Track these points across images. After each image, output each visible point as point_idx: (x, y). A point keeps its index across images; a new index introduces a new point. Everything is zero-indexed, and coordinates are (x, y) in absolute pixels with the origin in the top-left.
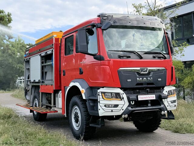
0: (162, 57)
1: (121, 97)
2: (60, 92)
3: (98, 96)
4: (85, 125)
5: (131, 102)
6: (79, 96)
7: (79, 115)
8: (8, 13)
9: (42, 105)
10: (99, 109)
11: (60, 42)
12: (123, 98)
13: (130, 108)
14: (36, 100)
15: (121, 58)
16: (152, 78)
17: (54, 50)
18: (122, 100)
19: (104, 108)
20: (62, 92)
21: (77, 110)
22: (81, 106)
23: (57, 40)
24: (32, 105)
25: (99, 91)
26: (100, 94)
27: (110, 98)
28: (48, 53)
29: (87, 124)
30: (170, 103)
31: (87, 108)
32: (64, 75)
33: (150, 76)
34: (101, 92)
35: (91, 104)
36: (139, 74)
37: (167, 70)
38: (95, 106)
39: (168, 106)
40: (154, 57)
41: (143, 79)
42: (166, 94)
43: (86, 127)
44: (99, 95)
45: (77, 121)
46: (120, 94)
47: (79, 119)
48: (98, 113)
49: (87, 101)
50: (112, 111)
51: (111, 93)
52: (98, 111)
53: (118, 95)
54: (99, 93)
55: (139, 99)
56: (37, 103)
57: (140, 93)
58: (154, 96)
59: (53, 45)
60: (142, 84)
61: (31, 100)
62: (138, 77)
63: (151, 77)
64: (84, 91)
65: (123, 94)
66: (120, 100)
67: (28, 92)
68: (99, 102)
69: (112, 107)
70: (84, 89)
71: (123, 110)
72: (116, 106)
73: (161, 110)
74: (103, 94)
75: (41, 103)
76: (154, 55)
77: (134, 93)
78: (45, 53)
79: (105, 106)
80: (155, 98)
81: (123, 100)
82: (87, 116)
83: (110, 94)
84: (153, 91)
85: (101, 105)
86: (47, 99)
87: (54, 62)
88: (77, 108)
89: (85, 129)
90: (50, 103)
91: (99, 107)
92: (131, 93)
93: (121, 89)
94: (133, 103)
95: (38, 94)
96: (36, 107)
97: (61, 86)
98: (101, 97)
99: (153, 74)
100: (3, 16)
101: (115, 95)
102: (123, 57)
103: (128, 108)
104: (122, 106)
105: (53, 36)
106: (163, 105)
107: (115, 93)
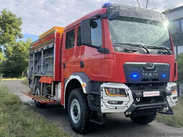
0: (167, 53)
1: (126, 94)
2: (60, 84)
3: (101, 91)
4: (85, 120)
5: (137, 99)
6: (79, 89)
7: (79, 108)
8: (20, 17)
9: (43, 94)
10: (102, 106)
11: (61, 37)
12: (128, 94)
13: (135, 105)
14: (38, 89)
15: (128, 52)
16: (157, 74)
17: (55, 44)
18: (126, 96)
19: (108, 104)
20: (62, 84)
21: (76, 103)
22: (81, 100)
23: (58, 34)
24: (34, 93)
25: (102, 86)
26: (104, 90)
27: (114, 94)
28: (49, 46)
29: (87, 119)
30: (172, 99)
31: (88, 103)
32: (64, 68)
33: (155, 71)
34: (105, 87)
35: (92, 99)
36: (144, 69)
37: (171, 66)
38: (95, 101)
39: (170, 102)
40: (159, 52)
41: (148, 74)
42: (169, 90)
43: (85, 122)
44: (102, 90)
45: (76, 114)
46: (125, 90)
47: (78, 112)
48: (100, 110)
49: (88, 95)
50: (116, 108)
51: (116, 89)
52: (100, 107)
53: (122, 91)
54: (102, 88)
55: (144, 96)
56: (39, 92)
57: (144, 89)
58: (158, 92)
59: (54, 39)
60: (147, 80)
61: (34, 89)
62: (144, 73)
63: (155, 73)
64: (85, 85)
65: (128, 90)
66: (125, 96)
67: (31, 81)
68: (102, 98)
69: (115, 104)
70: (85, 83)
71: (127, 107)
72: (120, 103)
73: (164, 106)
74: (107, 90)
75: (42, 92)
76: (160, 50)
77: (139, 89)
78: (46, 47)
79: (109, 102)
80: (159, 95)
81: (128, 96)
82: (87, 111)
83: (114, 90)
84: (157, 87)
85: (104, 101)
86: (48, 89)
87: (54, 56)
88: (76, 101)
89: (85, 124)
90: (50, 93)
91: (102, 103)
92: (136, 89)
93: (126, 84)
94: (138, 100)
95: (40, 84)
96: (38, 95)
97: (61, 78)
98: (104, 92)
99: (158, 69)
100: (15, 19)
101: (119, 92)
102: (129, 50)
103: (133, 105)
104: (126, 103)
105: (55, 30)
106: (166, 102)
107: (120, 89)
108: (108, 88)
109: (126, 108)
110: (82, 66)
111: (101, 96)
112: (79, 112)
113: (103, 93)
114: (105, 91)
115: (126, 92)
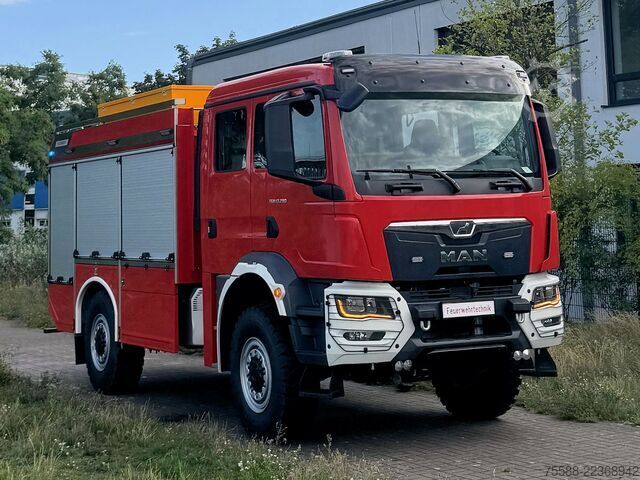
0: (519, 186)
1: (392, 310)
2: (196, 293)
3: (326, 307)
4: (286, 395)
5: (422, 323)
6: (266, 306)
10: (329, 347)
12: (398, 312)
13: (419, 343)
14: (102, 317)
15: (395, 192)
16: (485, 251)
17: (175, 149)
18: (394, 318)
19: (344, 341)
20: (204, 292)
21: (257, 350)
22: (272, 337)
23: (186, 114)
25: (328, 291)
26: (333, 302)
27: (361, 314)
30: (539, 324)
32: (213, 236)
33: (480, 244)
34: (335, 295)
35: (304, 331)
36: (446, 239)
37: (532, 224)
38: (315, 337)
39: (533, 335)
40: (494, 187)
41: (457, 253)
42: (529, 297)
43: (287, 401)
44: (328, 303)
45: (257, 384)
46: (391, 300)
47: (266, 377)
48: (325, 358)
49: (292, 321)
50: (366, 351)
51: (365, 298)
52: (325, 352)
53: (383, 303)
54: (328, 297)
55: (446, 315)
57: (448, 296)
58: (491, 304)
59: (172, 132)
60: (454, 269)
62: (443, 249)
63: (483, 247)
64: (283, 292)
65: (399, 299)
66: (390, 317)
68: (329, 324)
69: (364, 339)
70: (281, 286)
71: (397, 346)
72: (378, 335)
73: (512, 346)
74: (340, 302)
76: (495, 180)
77: (430, 297)
79: (346, 336)
80: (492, 312)
81: (397, 318)
82: (291, 369)
83: (361, 302)
85: (333, 333)
87: (175, 191)
88: (258, 345)
89: (285, 407)
91: (329, 340)
92: (423, 297)
93: (394, 284)
94: (426, 326)
98: (334, 309)
99: (490, 237)
101: (374, 305)
102: (399, 189)
103: (413, 341)
104: (394, 336)
105: (173, 101)
106: (519, 332)
107: (376, 297)
108: (343, 298)
109: (395, 351)
110: (273, 232)
111: (327, 321)
112: (268, 376)
113: (331, 312)
114: (337, 305)
115: (394, 307)
